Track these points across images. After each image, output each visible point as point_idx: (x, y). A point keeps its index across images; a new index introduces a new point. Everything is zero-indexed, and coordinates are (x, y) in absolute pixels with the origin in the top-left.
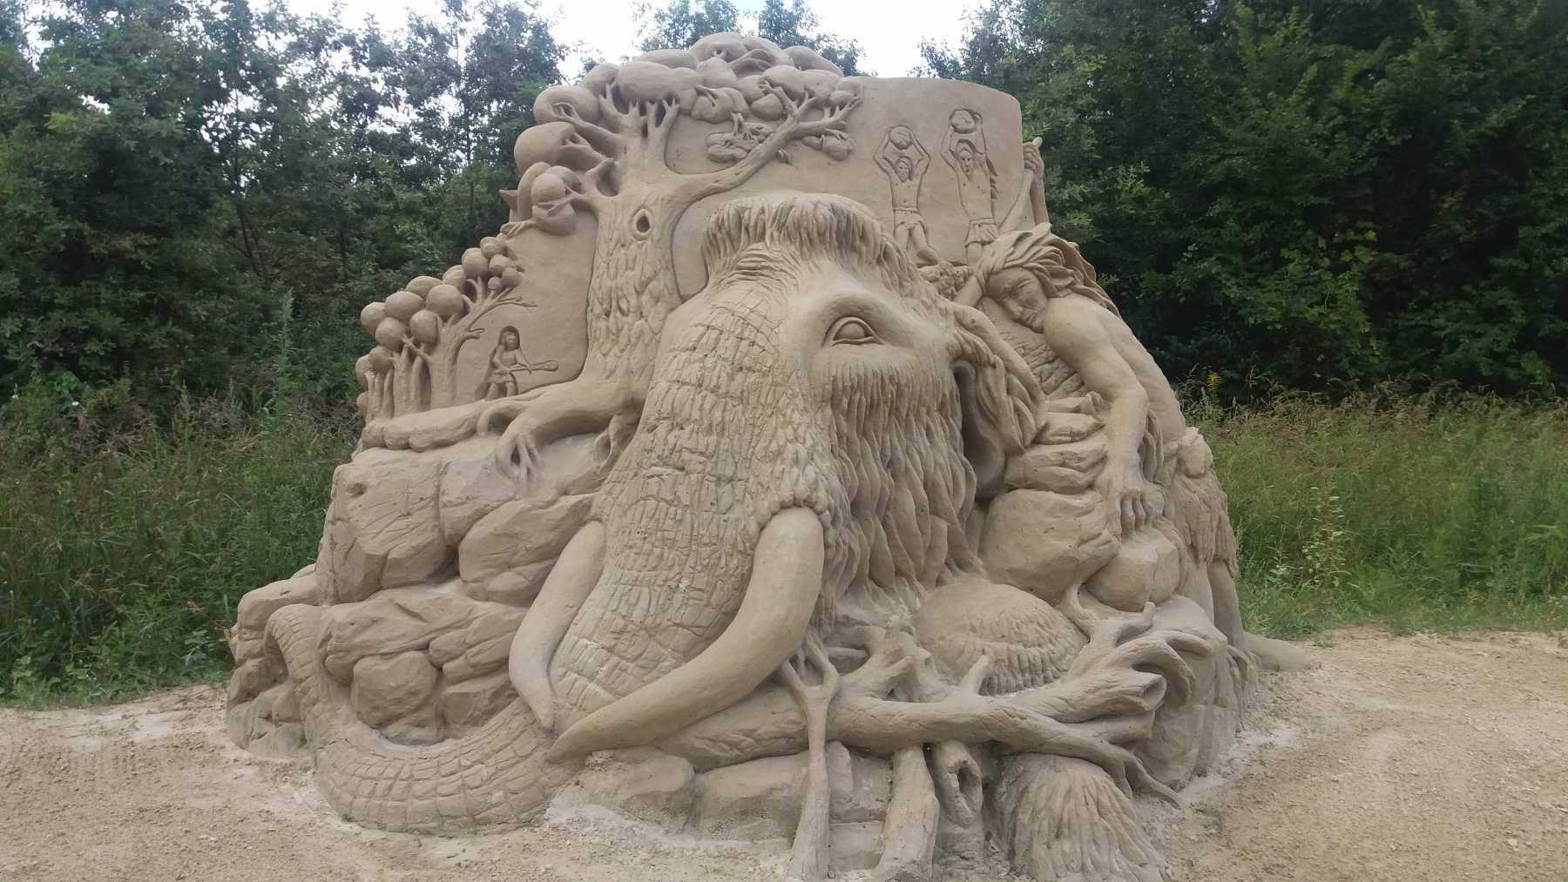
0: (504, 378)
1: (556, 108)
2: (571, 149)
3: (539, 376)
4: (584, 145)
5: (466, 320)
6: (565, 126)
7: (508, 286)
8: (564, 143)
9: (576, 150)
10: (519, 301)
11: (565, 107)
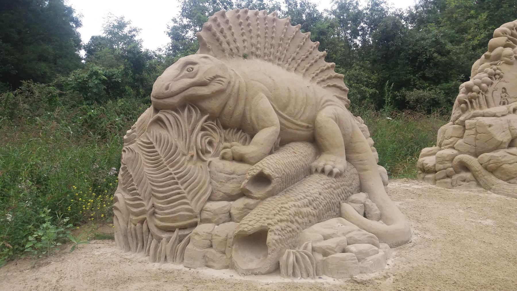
0: (505, 100)
1: (503, 33)
2: (508, 43)
3: (513, 100)
4: (511, 42)
5: (493, 86)
6: (506, 38)
7: (501, 77)
8: (506, 42)
9: (509, 44)
10: (504, 81)
11: (505, 33)
